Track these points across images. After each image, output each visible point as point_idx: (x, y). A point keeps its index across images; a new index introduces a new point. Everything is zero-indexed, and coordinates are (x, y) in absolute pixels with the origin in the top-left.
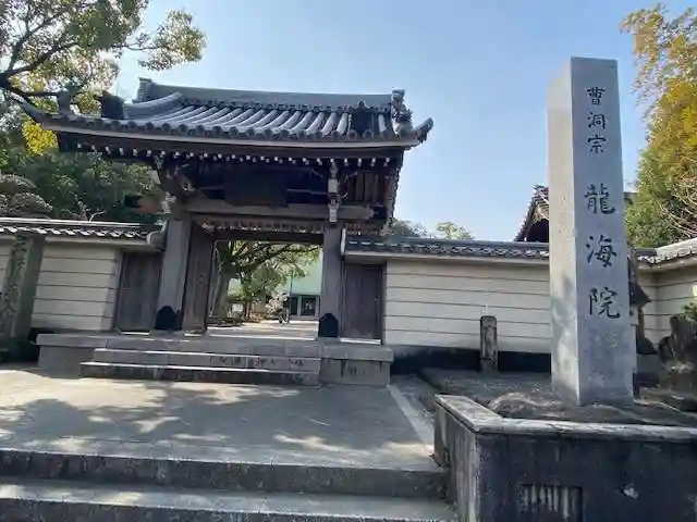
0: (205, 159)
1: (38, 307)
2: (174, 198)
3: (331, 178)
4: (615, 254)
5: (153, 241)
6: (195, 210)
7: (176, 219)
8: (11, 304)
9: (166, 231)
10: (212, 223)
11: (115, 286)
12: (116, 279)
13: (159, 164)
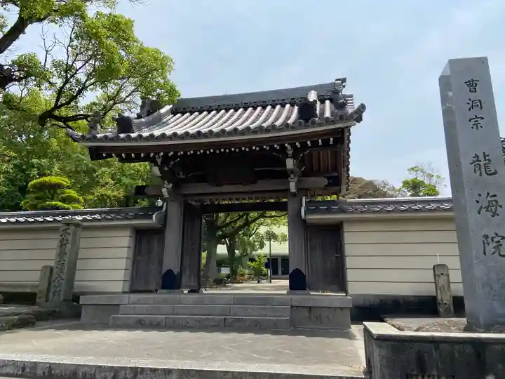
0: (191, 155)
2: (171, 185)
3: (288, 157)
4: (501, 206)
6: (186, 192)
7: (173, 201)
8: (61, 274)
9: (166, 211)
10: (199, 201)
11: (131, 256)
12: (132, 251)
13: (159, 161)
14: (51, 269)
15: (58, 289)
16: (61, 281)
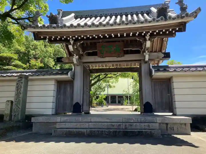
1: (28, 106)
5: (71, 75)
6: (85, 61)
7: (77, 65)
8: (18, 105)
9: (74, 71)
11: (55, 95)
12: (55, 92)
13: (72, 42)
14: (12, 102)
15: (17, 114)
16: (18, 109)
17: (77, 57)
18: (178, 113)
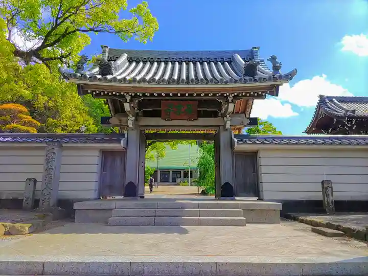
1: (61, 186)
3: (229, 103)
5: (123, 144)
7: (134, 130)
9: (127, 138)
11: (99, 171)
12: (99, 167)
13: (128, 99)
14: (35, 181)
15: (47, 197)
16: (50, 191)
17: (134, 118)
18: (265, 198)
